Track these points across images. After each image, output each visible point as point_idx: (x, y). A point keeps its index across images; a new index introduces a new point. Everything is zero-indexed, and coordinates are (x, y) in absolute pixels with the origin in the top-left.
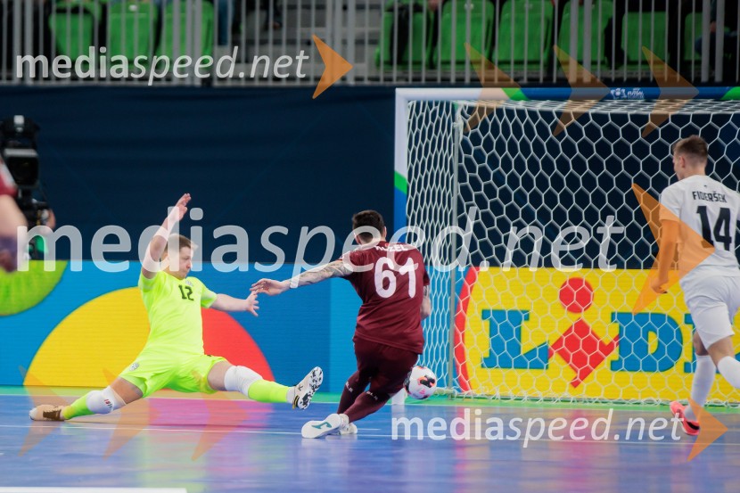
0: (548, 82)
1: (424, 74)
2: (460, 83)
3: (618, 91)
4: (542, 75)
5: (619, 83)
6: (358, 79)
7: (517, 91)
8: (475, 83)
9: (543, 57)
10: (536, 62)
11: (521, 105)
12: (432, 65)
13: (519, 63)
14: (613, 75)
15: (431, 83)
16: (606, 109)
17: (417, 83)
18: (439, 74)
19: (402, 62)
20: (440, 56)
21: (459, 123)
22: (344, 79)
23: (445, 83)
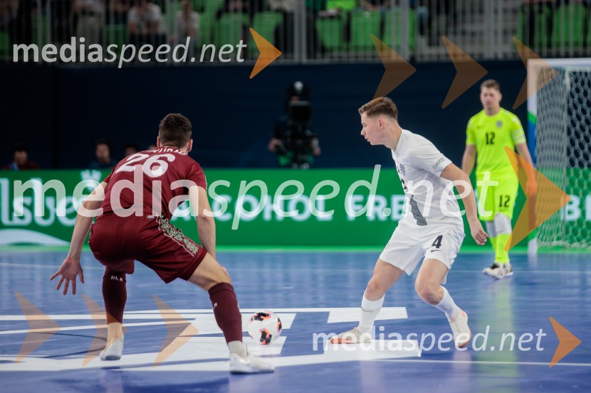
1: (545, 50)
2: (567, 56)
6: (505, 54)
8: (576, 56)
12: (549, 45)
15: (549, 56)
17: (541, 56)
18: (554, 51)
20: (554, 39)
21: (568, 81)
22: (496, 54)
23: (558, 56)
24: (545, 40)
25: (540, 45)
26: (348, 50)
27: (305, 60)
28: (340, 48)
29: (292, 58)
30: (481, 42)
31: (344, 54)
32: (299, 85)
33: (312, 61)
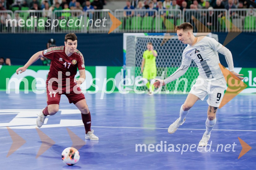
0: (152, 32)
1: (129, 30)
2: (135, 32)
3: (165, 34)
4: (150, 30)
5: (165, 32)
6: (117, 31)
7: (146, 34)
8: (138, 32)
9: (151, 27)
10: (149, 28)
11: (147, 36)
12: (130, 29)
13: (146, 28)
14: (164, 31)
15: (130, 32)
16: (163, 37)
17: (127, 32)
18: (131, 30)
19: (125, 28)
20: (132, 27)
21: (136, 40)
22: (114, 31)
23: (133, 32)
24: (129, 27)
25: (127, 28)
26: (68, 29)
27: (54, 32)
28: (65, 29)
29: (51, 31)
30: (109, 28)
31: (67, 30)
32: (52, 40)
33: (57, 33)
